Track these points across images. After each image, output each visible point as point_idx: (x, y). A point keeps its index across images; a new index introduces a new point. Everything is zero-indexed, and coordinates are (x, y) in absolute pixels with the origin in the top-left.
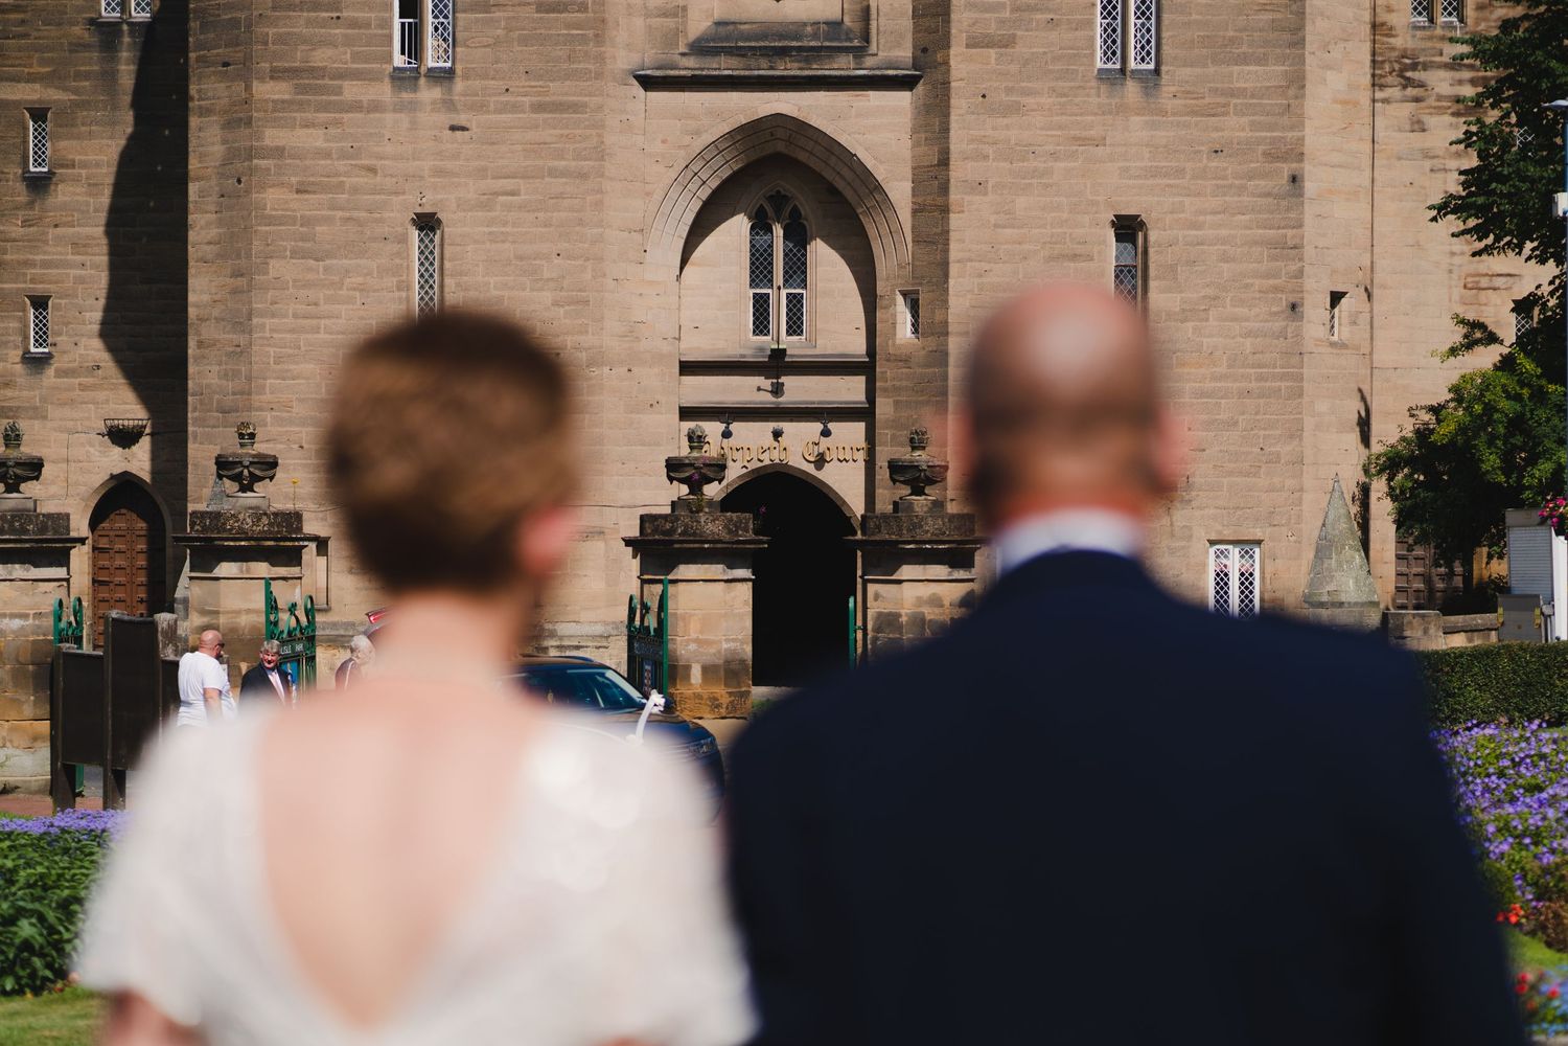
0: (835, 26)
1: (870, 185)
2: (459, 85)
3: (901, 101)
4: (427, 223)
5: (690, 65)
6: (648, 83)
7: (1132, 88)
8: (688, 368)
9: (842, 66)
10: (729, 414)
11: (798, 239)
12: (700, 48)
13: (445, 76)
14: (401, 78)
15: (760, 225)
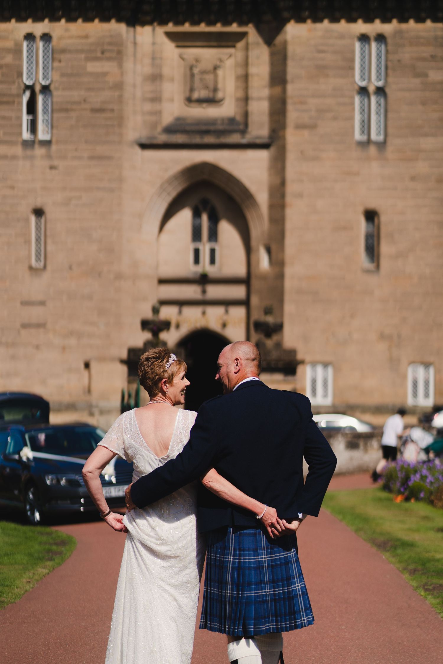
0: (232, 121)
1: (248, 195)
2: (54, 147)
3: (263, 155)
4: (39, 212)
5: (163, 138)
6: (144, 146)
7: (373, 150)
8: (162, 281)
9: (235, 138)
10: (181, 303)
11: (214, 221)
12: (169, 130)
13: (47, 143)
14: (28, 145)
15: (197, 214)
